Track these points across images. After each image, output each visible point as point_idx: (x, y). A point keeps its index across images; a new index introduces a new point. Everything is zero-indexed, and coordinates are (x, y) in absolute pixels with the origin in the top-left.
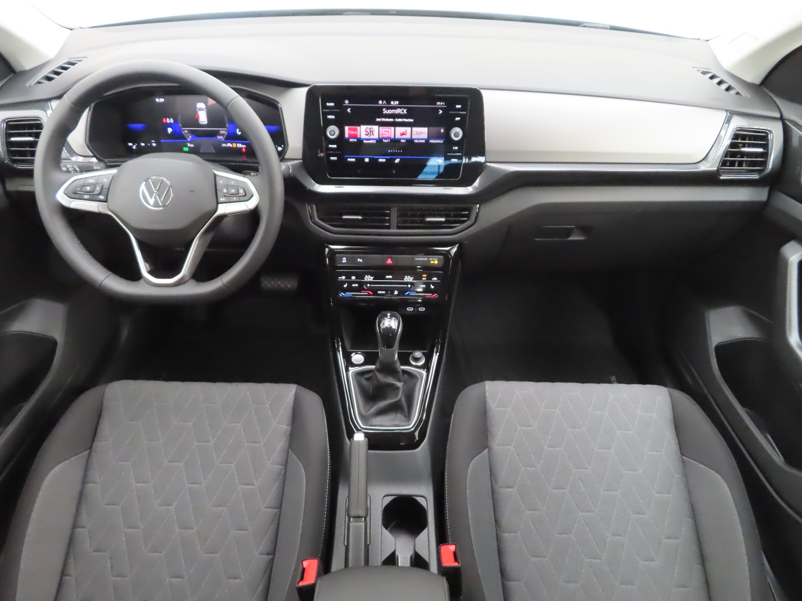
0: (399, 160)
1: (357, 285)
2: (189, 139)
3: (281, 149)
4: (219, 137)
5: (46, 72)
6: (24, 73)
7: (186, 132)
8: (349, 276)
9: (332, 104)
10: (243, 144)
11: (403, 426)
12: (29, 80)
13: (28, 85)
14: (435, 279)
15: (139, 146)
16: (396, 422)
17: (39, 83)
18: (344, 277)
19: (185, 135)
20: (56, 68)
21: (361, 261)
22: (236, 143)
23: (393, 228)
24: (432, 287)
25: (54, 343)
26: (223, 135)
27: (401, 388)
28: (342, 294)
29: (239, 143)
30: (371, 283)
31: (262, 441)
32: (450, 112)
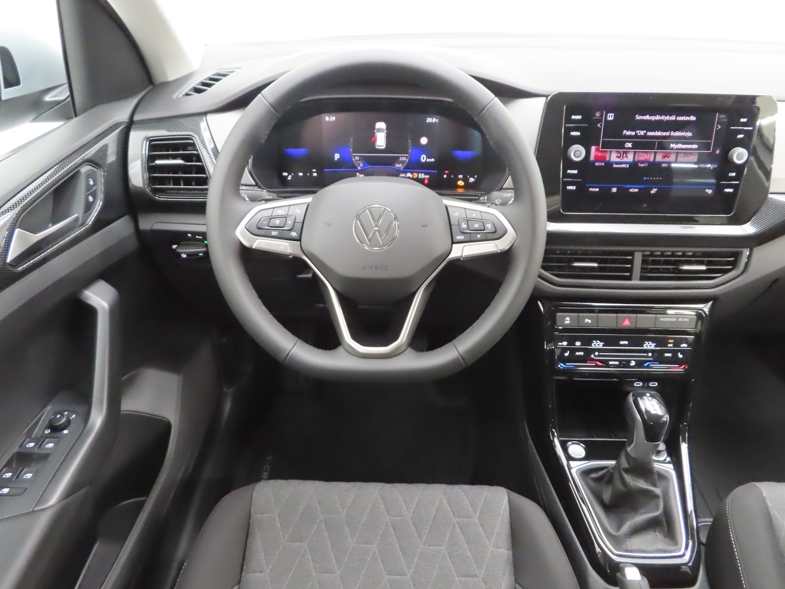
0: (656, 190)
1: (582, 353)
2: (359, 168)
3: (474, 180)
4: (398, 166)
5: (194, 82)
6: (166, 85)
7: (357, 158)
8: (571, 342)
9: (579, 117)
10: (426, 174)
11: (670, 552)
12: (174, 93)
13: (175, 96)
14: (685, 345)
15: (296, 177)
16: (660, 546)
17: (187, 95)
18: (565, 343)
19: (355, 162)
20: (196, 85)
21: (590, 321)
22: (418, 173)
23: (636, 280)
24: (680, 356)
25: (168, 426)
26: (403, 162)
27: (661, 496)
28: (562, 364)
29: (422, 173)
30: (599, 350)
31: (478, 574)
32: (731, 128)
